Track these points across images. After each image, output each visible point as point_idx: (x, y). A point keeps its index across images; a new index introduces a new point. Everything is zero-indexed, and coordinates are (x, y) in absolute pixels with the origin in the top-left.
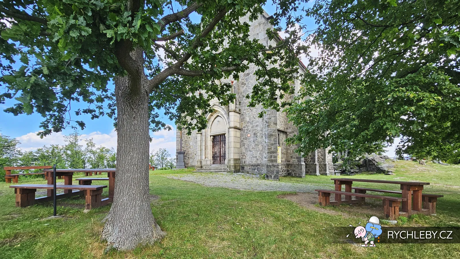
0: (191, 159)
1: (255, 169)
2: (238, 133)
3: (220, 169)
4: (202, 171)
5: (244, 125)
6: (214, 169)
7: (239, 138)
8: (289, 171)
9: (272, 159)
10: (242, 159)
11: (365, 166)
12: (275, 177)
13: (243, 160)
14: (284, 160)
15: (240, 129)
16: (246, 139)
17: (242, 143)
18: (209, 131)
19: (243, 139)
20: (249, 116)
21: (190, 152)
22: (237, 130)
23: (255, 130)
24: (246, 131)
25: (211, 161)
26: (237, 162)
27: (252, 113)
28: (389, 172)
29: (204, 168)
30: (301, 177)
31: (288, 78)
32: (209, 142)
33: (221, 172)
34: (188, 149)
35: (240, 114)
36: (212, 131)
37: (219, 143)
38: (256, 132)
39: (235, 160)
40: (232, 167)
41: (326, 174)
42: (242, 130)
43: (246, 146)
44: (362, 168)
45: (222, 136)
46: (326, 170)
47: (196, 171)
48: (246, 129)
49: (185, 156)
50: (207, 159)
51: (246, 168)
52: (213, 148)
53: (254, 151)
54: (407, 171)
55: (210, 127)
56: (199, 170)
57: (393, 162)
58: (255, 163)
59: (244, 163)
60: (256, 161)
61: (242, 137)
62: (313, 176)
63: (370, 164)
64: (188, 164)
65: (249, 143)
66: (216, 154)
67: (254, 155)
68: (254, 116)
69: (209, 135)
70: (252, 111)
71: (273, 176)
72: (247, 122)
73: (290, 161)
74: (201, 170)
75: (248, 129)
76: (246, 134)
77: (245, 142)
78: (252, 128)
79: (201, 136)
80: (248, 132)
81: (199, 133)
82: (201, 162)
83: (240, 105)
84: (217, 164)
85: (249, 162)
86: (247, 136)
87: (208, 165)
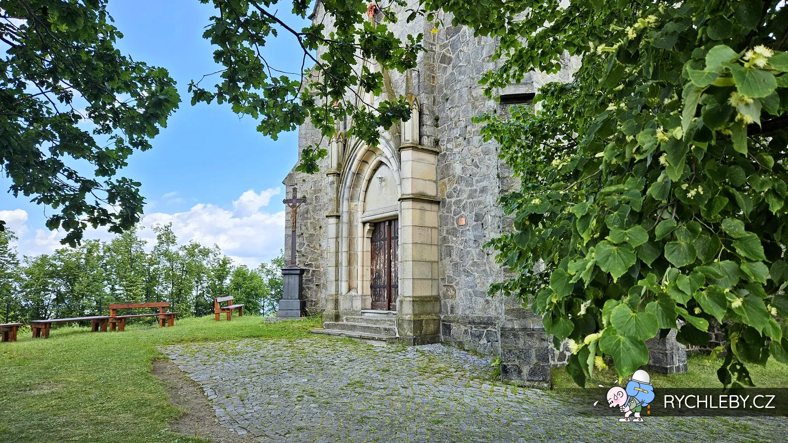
3: (377, 330)
5: (449, 189)
7: (435, 232)
10: (445, 297)
12: (532, 373)
13: (449, 302)
15: (438, 203)
17: (444, 248)
18: (360, 209)
19: (448, 232)
20: (462, 161)
21: (321, 270)
24: (453, 208)
29: (345, 322)
32: (361, 241)
33: (373, 339)
35: (437, 153)
36: (368, 208)
38: (481, 209)
39: (419, 301)
42: (444, 206)
43: (456, 258)
45: (392, 221)
48: (453, 200)
49: (310, 281)
50: (353, 293)
51: (454, 327)
52: (372, 258)
53: (477, 275)
55: (362, 198)
59: (452, 312)
61: (445, 228)
65: (462, 247)
66: (379, 277)
67: (480, 288)
69: (360, 220)
72: (456, 179)
74: (335, 326)
75: (460, 201)
76: (453, 218)
77: (453, 245)
78: (470, 196)
79: (337, 224)
80: (460, 212)
81: (331, 214)
82: (337, 302)
83: (437, 126)
84: (382, 308)
85: (464, 310)
86: (456, 225)
87: (355, 312)
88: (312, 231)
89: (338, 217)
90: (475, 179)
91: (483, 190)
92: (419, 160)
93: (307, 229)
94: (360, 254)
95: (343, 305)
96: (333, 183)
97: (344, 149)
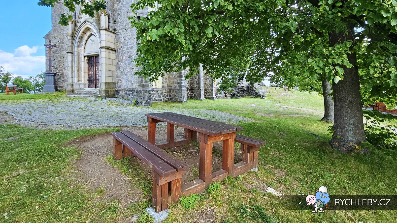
0: (66, 82)
1: (129, 95)
2: (113, 55)
3: (90, 94)
4: (70, 96)
5: (119, 46)
6: (85, 94)
7: (114, 61)
8: (171, 96)
9: (144, 83)
10: (117, 83)
11: (248, 91)
12: (146, 103)
13: (119, 85)
14: (165, 85)
15: (115, 51)
16: (121, 61)
17: (117, 66)
18: (83, 51)
20: (124, 37)
21: (65, 74)
22: (111, 51)
23: (130, 52)
24: (121, 53)
25: (85, 85)
26: (111, 86)
27: (127, 34)
28: (264, 96)
29: (76, 93)
30: (181, 102)
32: (83, 63)
34: (62, 70)
35: (115, 33)
36: (86, 51)
37: (94, 66)
38: (131, 54)
39: (107, 84)
40: (102, 92)
41: (213, 99)
42: (117, 52)
43: (121, 70)
44: (246, 93)
45: (97, 56)
46: (212, 95)
47: (66, 96)
48: (121, 50)
49: (58, 78)
50: (80, 82)
51: (121, 92)
52: (88, 70)
53: (129, 75)
54: (275, 96)
55: (83, 47)
56: (69, 94)
57: (267, 88)
58: (130, 88)
60: (131, 86)
61: (118, 60)
62: (197, 101)
63: (251, 90)
64: (62, 87)
65: (124, 66)
66: (91, 76)
67: (130, 80)
68: (129, 37)
69: (83, 55)
70: (127, 31)
71: (144, 102)
72: (122, 43)
73: (172, 87)
74: (72, 94)
75: (123, 51)
76: (121, 57)
77: (121, 65)
78: (127, 49)
79: (72, 56)
80: (123, 55)
81: (69, 52)
82: (72, 85)
83: (115, 24)
84: (92, 87)
85: (124, 87)
86: (122, 59)
87: (81, 89)
88: (60, 59)
89: (73, 53)
90: (129, 44)
91: (132, 48)
92: (108, 35)
93: (57, 58)
94: (83, 68)
95: (75, 87)
96: (70, 40)
97: (75, 27)
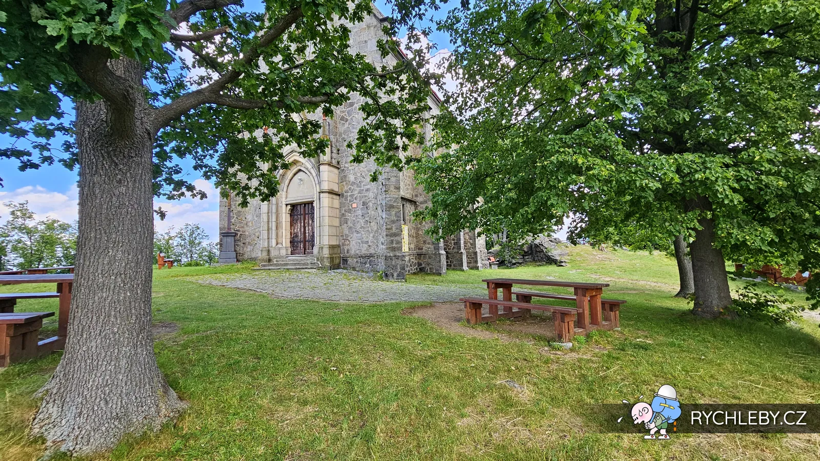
0: (249, 246)
1: (365, 263)
2: (336, 201)
3: (304, 264)
4: (270, 268)
5: (346, 188)
6: (292, 264)
7: (338, 210)
8: (421, 265)
9: (394, 245)
10: (343, 245)
11: (531, 254)
12: (398, 276)
13: (346, 248)
14: (412, 246)
15: (339, 195)
16: (350, 211)
17: (343, 219)
18: (284, 196)
19: (345, 211)
20: (355, 174)
21: (247, 233)
22: (335, 197)
23: (366, 196)
24: (349, 198)
25: (287, 250)
26: (336, 250)
27: (359, 169)
28: (562, 262)
29: (275, 262)
30: (440, 274)
31: (413, 120)
32: (284, 215)
33: (306, 268)
34: (243, 227)
35: (339, 168)
36: (289, 196)
37: (302, 218)
38: (366, 200)
39: (332, 247)
40: (325, 260)
41: (477, 268)
42: (343, 197)
43: (350, 224)
44: (527, 257)
45: (308, 206)
46: (476, 262)
47: (258, 268)
48: (349, 194)
49: (238, 240)
50: (280, 246)
51: (350, 260)
52: (291, 226)
54: (584, 260)
55: (285, 190)
56: (264, 266)
57: (567, 247)
58: (366, 252)
59: (348, 252)
60: (367, 250)
61: (344, 209)
62: (458, 272)
63: (536, 251)
64: (243, 255)
65: (354, 219)
66: (297, 236)
67: (365, 239)
68: (363, 174)
69: (284, 203)
71: (395, 275)
72: (351, 183)
73: (422, 249)
74: (269, 265)
75: (353, 195)
76: (349, 204)
77: (349, 217)
78: (359, 193)
79: (268, 205)
80: (353, 200)
82: (269, 251)
83: (338, 154)
84: (299, 254)
85: (355, 251)
86: (350, 207)
87: (282, 257)
89: (269, 201)
90: (362, 184)
91: (367, 190)
92: (331, 172)
93: (236, 207)
94: (283, 223)
95: (273, 253)
